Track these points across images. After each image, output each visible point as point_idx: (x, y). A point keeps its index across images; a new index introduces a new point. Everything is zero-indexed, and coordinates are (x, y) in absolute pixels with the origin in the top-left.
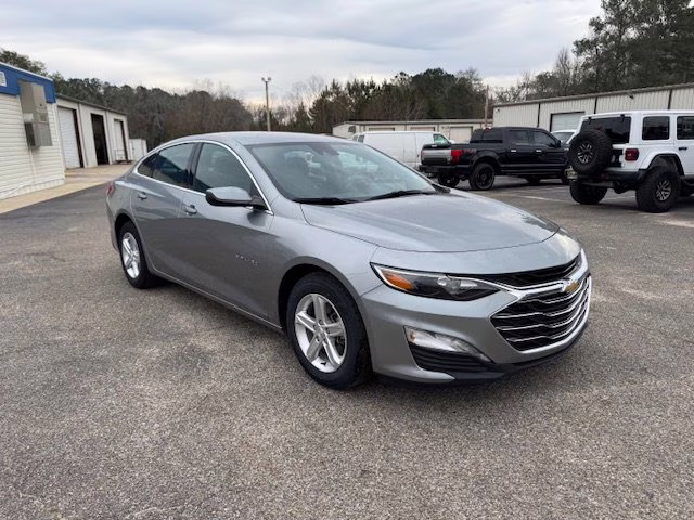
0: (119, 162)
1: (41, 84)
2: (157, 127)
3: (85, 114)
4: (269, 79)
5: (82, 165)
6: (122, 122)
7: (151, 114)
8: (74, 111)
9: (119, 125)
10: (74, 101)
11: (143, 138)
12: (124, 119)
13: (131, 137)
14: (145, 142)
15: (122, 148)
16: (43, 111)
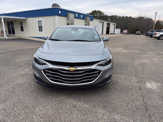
0: (112, 34)
1: (89, 17)
2: (128, 26)
3: (105, 23)
4: (157, 12)
5: (102, 34)
6: (115, 25)
7: (127, 23)
8: (103, 22)
9: (114, 25)
10: (104, 20)
11: (120, 28)
12: (115, 24)
13: (116, 28)
14: (120, 29)
15: (114, 31)
16: (89, 22)
